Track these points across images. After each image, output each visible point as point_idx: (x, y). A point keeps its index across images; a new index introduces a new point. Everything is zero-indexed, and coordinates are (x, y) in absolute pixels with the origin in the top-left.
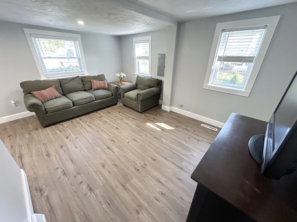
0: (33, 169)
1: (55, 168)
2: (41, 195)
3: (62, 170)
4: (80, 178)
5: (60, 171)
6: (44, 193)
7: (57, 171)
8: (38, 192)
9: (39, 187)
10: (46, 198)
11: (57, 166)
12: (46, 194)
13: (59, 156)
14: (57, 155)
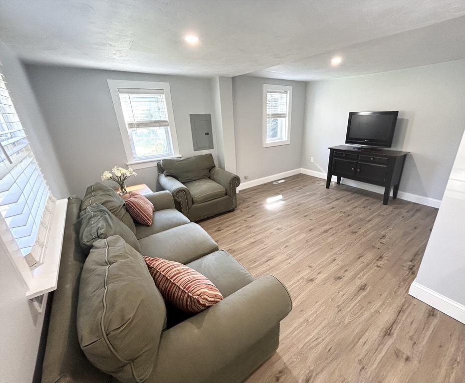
0: (395, 292)
1: (378, 269)
2: (414, 266)
3: (378, 261)
4: (378, 245)
5: (380, 263)
6: (410, 265)
7: (381, 266)
8: (413, 270)
9: (409, 272)
10: (413, 261)
11: (376, 268)
12: (410, 263)
13: (358, 274)
14: (358, 276)
